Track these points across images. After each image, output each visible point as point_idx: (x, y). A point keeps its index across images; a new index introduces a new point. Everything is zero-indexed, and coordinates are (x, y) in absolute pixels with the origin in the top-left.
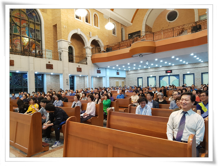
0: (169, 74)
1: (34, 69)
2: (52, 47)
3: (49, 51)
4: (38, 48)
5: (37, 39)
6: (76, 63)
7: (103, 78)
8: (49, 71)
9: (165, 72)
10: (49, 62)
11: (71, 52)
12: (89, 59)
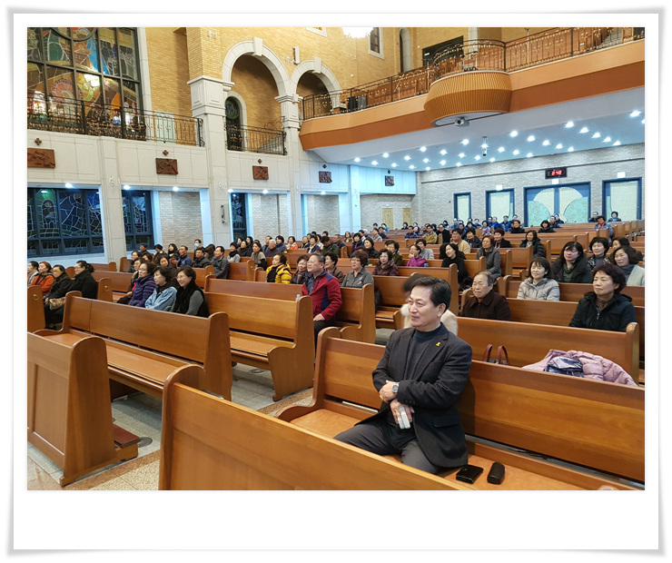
0: (555, 181)
1: (119, 176)
2: (175, 101)
3: (162, 115)
4: (130, 107)
5: (127, 77)
6: (251, 151)
7: (340, 199)
8: (165, 180)
9: (543, 173)
10: (165, 153)
11: (234, 117)
12: (293, 138)
